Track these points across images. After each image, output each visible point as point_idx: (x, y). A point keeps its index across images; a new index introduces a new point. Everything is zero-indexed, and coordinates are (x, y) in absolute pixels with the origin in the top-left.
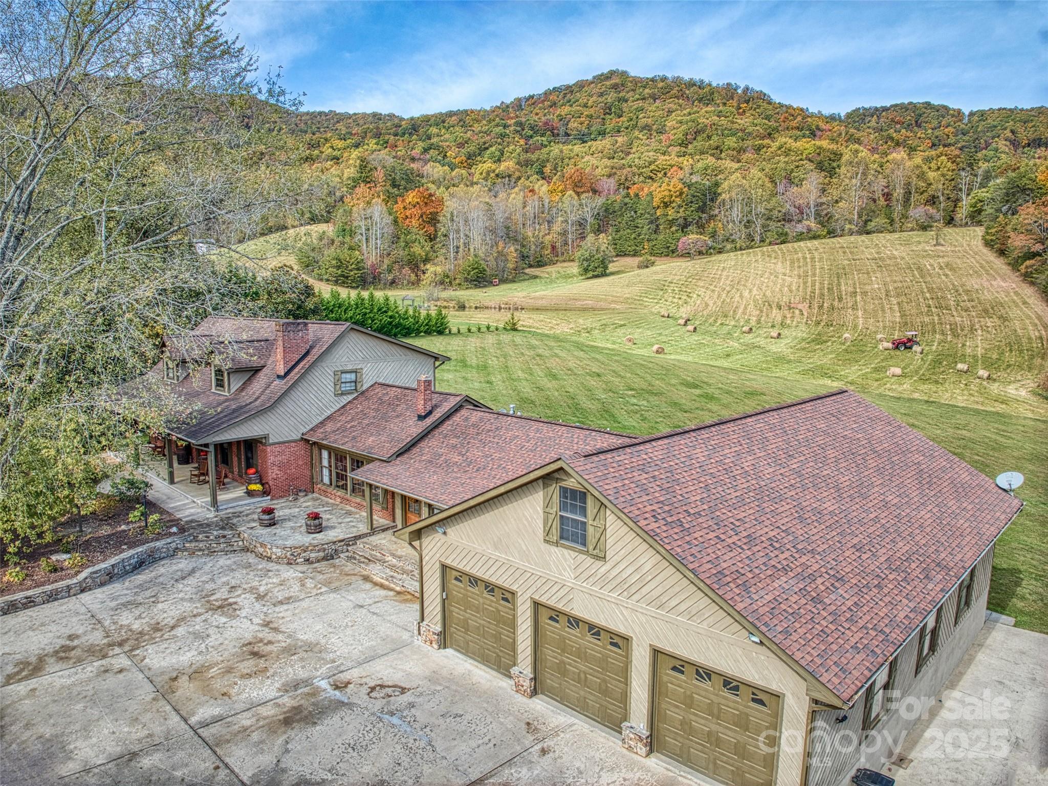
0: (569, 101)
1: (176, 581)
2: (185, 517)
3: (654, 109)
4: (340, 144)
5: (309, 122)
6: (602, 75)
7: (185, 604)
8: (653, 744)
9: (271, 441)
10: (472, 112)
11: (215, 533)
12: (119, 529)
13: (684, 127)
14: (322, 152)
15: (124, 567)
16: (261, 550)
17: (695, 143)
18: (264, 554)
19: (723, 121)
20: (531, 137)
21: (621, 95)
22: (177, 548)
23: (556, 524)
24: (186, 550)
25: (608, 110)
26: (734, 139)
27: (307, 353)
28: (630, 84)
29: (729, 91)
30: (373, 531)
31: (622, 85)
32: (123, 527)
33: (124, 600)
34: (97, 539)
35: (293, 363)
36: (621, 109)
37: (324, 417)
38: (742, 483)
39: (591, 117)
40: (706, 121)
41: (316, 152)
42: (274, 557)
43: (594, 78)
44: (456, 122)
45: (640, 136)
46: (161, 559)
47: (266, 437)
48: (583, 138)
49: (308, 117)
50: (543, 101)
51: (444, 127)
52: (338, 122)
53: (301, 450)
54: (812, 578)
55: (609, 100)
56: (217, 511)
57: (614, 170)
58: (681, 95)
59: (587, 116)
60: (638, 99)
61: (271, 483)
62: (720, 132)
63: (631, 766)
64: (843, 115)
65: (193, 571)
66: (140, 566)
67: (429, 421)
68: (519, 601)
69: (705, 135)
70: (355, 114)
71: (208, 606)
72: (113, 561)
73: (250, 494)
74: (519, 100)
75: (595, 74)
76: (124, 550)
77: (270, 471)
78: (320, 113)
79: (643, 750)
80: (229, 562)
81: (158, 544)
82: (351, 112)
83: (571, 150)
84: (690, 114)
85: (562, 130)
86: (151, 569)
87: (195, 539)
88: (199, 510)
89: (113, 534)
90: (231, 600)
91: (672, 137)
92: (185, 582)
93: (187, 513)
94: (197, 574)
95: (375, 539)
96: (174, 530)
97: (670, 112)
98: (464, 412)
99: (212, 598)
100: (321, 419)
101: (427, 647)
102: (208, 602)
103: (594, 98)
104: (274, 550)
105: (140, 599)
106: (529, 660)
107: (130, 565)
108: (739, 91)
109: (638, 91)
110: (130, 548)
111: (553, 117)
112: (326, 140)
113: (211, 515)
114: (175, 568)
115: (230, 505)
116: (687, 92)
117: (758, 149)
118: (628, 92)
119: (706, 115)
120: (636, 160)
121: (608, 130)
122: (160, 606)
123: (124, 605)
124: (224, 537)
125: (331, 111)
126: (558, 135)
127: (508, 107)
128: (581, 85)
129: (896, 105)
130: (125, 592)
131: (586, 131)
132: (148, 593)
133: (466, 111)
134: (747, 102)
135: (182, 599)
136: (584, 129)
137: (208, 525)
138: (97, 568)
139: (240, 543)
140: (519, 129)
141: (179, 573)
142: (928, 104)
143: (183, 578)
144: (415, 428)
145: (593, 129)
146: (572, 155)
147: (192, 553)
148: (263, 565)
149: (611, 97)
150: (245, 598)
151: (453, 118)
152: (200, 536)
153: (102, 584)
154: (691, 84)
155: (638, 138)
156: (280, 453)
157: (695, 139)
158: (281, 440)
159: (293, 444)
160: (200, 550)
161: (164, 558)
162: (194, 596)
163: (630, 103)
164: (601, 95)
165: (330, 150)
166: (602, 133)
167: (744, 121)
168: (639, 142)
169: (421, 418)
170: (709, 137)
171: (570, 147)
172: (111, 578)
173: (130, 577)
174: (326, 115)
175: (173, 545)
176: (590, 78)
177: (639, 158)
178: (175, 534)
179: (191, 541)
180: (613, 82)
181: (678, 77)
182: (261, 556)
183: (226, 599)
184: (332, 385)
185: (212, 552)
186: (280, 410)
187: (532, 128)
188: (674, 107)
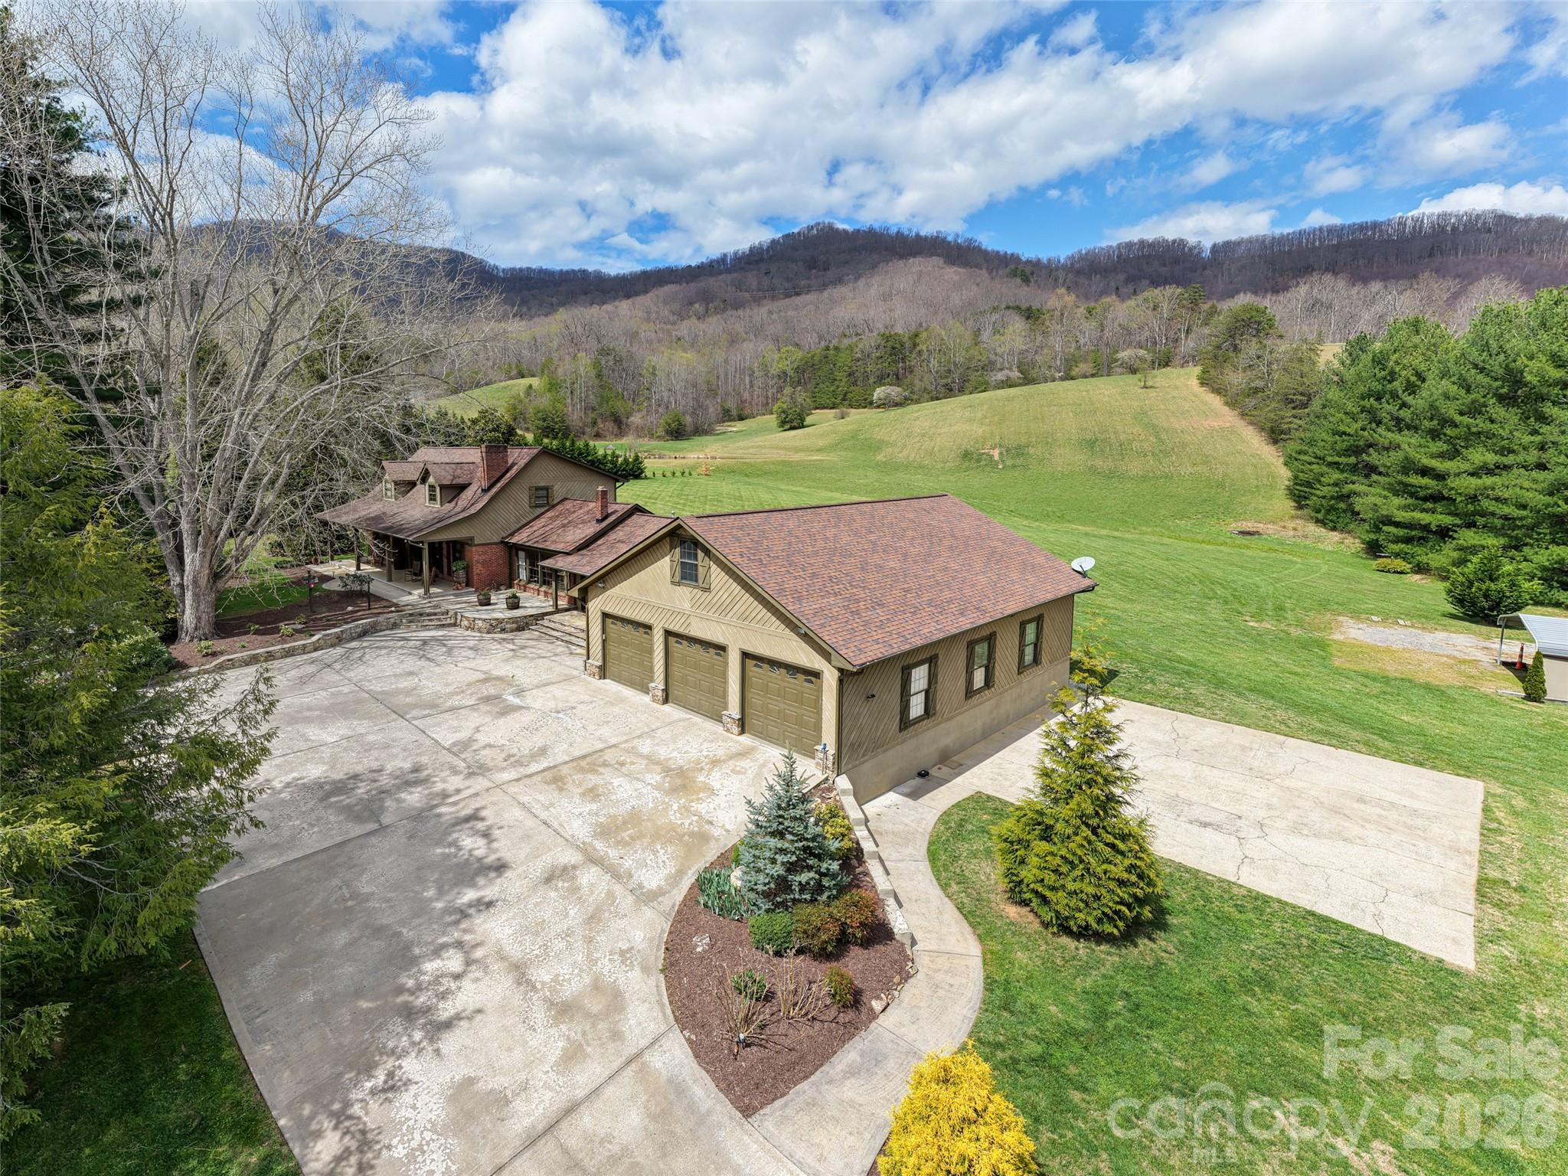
8: (743, 726)
9: (476, 543)
11: (427, 611)
16: (466, 622)
18: (469, 625)
22: (395, 623)
23: (678, 569)
30: (558, 611)
35: (495, 479)
38: (820, 544)
42: (476, 627)
47: (472, 539)
53: (499, 551)
54: (858, 601)
63: (725, 740)
67: (604, 524)
68: (655, 631)
77: (474, 565)
79: (736, 729)
95: (557, 617)
98: (635, 517)
101: (590, 679)
104: (477, 622)
106: (662, 676)
115: (441, 595)
124: (435, 614)
137: (421, 608)
139: (449, 620)
144: (592, 529)
147: (409, 627)
148: (468, 633)
156: (483, 553)
158: (484, 542)
159: (494, 546)
161: (384, 628)
169: (599, 521)
182: (466, 628)
185: (424, 626)
186: (484, 517)
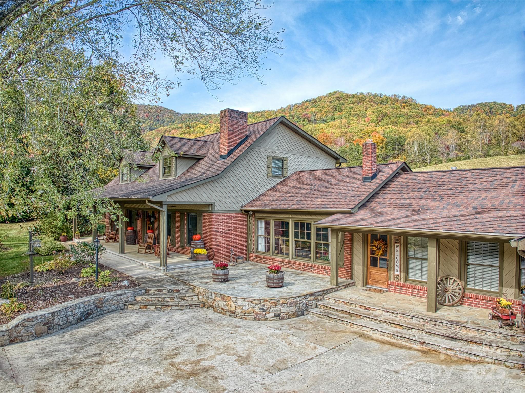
0: (315, 106)
1: (128, 335)
2: (135, 275)
3: (358, 108)
4: (204, 127)
5: (188, 118)
6: (331, 93)
7: (141, 367)
9: (216, 209)
10: (267, 111)
11: (168, 287)
12: (69, 282)
13: (376, 114)
14: (194, 130)
15: (67, 317)
16: (222, 304)
17: (383, 121)
18: (227, 308)
19: (395, 111)
20: (298, 122)
21: (341, 102)
22: (128, 301)
24: (137, 304)
25: (335, 109)
26: (403, 118)
27: (246, 139)
28: (345, 97)
29: (395, 99)
30: (338, 286)
31: (341, 97)
32: (74, 280)
33: (59, 356)
34: (45, 290)
35: (235, 145)
36: (341, 109)
37: (258, 194)
39: (327, 112)
40: (387, 111)
41: (192, 130)
42: (239, 311)
43: (327, 95)
44: (260, 116)
45: (354, 119)
46: (110, 312)
47: (212, 205)
48: (323, 121)
49: (187, 116)
50: (302, 106)
51: (254, 118)
52: (202, 118)
53: (240, 220)
55: (335, 104)
56: (166, 269)
57: (343, 134)
58: (371, 100)
59: (325, 111)
60: (350, 103)
61: (214, 248)
62: (395, 116)
64: (452, 109)
65: (146, 326)
66: (86, 318)
69: (387, 117)
70: (210, 114)
71: (174, 371)
72: (53, 309)
73: (195, 257)
74: (290, 106)
75: (327, 93)
76: (70, 299)
77: (214, 237)
78: (193, 114)
80: (185, 317)
81: (109, 295)
82: (208, 113)
83: (319, 126)
84: (377, 109)
85: (313, 118)
86: (98, 322)
87: (147, 292)
88: (148, 271)
89: (62, 286)
90: (203, 364)
91: (370, 119)
92: (138, 338)
93: (136, 272)
94: (152, 328)
95: (343, 294)
96: (125, 283)
97: (367, 108)
99: (178, 360)
100: (256, 196)
102: (173, 365)
103: (328, 104)
104: (239, 303)
105: (80, 357)
107: (74, 315)
108: (400, 98)
109: (349, 100)
110: (76, 297)
111: (308, 112)
112: (197, 125)
113: (161, 274)
114: (125, 321)
115: (178, 266)
116: (374, 100)
117: (417, 122)
118: (344, 100)
119: (385, 109)
120: (354, 129)
121: (336, 118)
122: (106, 369)
123: (58, 365)
124: (178, 291)
125: (198, 113)
126: (311, 121)
127: (284, 109)
128: (320, 98)
129: (479, 104)
130: (63, 347)
131: (325, 118)
132: (92, 350)
133: (265, 111)
134: (406, 103)
135: (136, 360)
136: (324, 117)
137: (159, 281)
138: (33, 314)
139: (195, 298)
140: (292, 118)
141: (131, 328)
142: (495, 102)
143: (135, 333)
145: (328, 117)
146: (320, 129)
147: (144, 307)
148: (226, 320)
149: (336, 103)
150: (223, 361)
151: (258, 114)
152: (152, 290)
153: (37, 336)
154: (376, 96)
155: (353, 120)
156: (224, 221)
157: (382, 119)
158: (225, 210)
159: (234, 215)
160: (152, 304)
161: (113, 311)
162: (152, 356)
163: (346, 105)
164: (331, 102)
165: (199, 129)
166: (333, 119)
167: (405, 111)
168: (353, 121)
170: (390, 118)
171: (318, 125)
172: (49, 329)
173: (72, 329)
174: (196, 115)
175: (124, 298)
176: (325, 95)
177: (356, 128)
178: (126, 287)
179: (143, 295)
180: (336, 96)
181: (369, 93)
182: (223, 311)
183: (197, 362)
184: (266, 167)
185: (165, 307)
186: (225, 182)
187: (298, 118)
188: (369, 106)
